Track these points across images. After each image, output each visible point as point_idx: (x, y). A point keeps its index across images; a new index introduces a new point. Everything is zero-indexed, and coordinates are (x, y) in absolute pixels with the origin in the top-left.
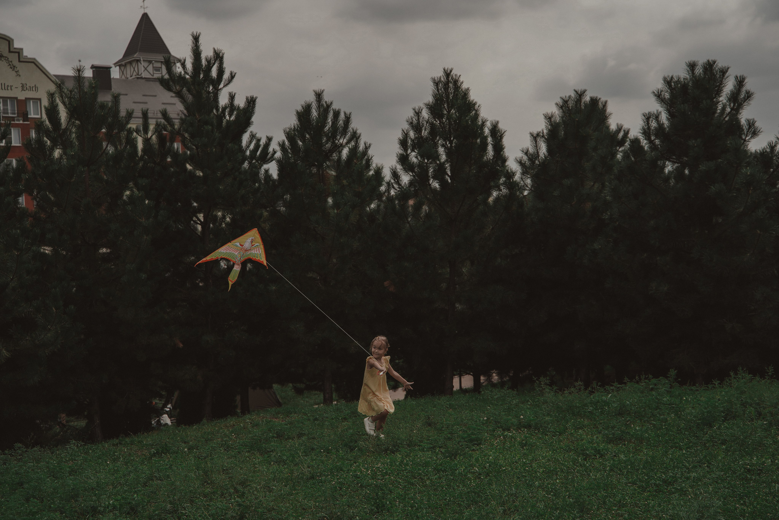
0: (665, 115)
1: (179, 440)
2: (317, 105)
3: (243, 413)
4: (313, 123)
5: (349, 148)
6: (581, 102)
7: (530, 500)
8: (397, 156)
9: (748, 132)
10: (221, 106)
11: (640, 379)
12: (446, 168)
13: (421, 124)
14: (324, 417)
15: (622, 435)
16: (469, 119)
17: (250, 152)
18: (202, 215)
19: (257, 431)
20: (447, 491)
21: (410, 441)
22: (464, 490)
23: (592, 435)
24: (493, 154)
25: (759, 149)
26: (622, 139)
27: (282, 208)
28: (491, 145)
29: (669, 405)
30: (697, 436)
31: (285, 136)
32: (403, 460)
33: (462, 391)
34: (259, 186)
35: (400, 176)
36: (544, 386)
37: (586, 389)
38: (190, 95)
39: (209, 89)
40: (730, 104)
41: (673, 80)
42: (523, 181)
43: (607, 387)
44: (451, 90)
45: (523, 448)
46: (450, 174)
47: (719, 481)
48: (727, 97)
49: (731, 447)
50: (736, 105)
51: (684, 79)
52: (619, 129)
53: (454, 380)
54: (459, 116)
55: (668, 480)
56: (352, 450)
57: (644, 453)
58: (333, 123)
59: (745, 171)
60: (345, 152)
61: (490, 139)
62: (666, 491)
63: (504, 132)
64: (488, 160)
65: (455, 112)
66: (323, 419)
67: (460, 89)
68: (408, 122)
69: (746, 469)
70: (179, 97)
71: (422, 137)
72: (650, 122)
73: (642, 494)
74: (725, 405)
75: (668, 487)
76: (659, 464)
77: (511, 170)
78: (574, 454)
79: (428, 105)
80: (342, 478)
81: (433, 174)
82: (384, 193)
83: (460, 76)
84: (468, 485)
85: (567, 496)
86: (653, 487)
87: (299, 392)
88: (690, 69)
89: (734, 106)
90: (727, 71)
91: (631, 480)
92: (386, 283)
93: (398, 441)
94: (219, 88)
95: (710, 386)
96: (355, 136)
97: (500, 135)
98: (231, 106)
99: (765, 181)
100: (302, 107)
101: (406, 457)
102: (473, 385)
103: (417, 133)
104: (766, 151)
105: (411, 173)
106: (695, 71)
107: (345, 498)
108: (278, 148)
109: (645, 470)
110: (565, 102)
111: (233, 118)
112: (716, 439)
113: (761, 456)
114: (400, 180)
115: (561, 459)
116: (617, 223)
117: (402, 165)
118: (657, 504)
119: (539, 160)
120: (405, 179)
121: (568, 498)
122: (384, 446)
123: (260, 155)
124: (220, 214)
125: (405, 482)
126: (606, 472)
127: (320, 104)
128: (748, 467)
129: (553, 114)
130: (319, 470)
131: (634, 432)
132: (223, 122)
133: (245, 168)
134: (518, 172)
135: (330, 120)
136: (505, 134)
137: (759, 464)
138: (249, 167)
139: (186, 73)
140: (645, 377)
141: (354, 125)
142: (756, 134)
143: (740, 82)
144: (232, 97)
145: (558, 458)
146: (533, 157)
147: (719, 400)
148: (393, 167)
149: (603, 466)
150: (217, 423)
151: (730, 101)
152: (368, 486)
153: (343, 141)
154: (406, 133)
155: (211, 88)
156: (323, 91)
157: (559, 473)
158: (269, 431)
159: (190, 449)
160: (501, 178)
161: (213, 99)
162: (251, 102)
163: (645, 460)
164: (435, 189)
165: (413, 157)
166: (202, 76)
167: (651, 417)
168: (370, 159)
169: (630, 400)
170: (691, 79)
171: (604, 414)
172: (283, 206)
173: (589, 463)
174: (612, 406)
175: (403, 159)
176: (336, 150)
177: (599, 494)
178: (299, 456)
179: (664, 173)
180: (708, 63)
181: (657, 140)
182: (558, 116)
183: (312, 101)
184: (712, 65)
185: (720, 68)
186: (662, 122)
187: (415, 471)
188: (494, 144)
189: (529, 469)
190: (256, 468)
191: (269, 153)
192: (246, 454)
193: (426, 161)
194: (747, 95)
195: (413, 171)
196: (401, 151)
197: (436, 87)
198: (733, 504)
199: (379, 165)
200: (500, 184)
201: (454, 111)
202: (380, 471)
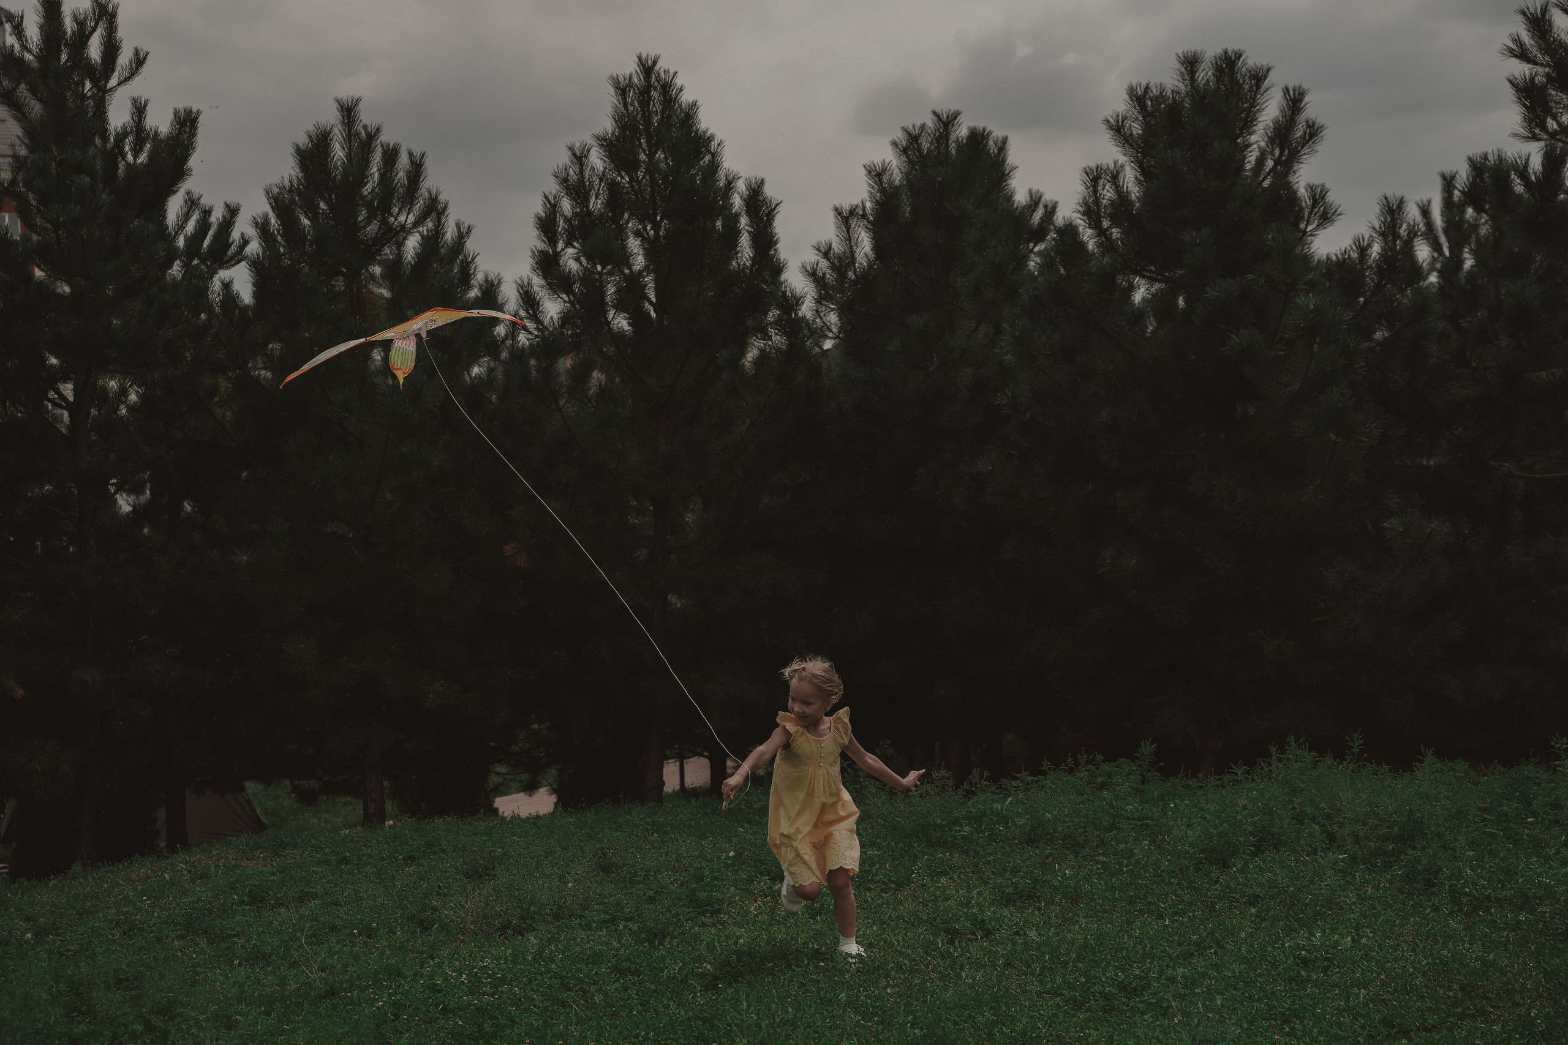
0: (1133, 172)
1: (13, 913)
2: (343, 133)
3: (172, 848)
4: (336, 175)
5: (421, 235)
6: (947, 138)
7: (827, 1033)
8: (533, 256)
9: (1310, 213)
10: (112, 131)
11: (1077, 764)
12: (646, 285)
13: (588, 183)
14: (362, 855)
15: (1034, 888)
16: (697, 174)
17: (187, 239)
18: (70, 386)
19: (204, 889)
20: (640, 1017)
21: (560, 908)
22: (679, 1013)
23: (968, 887)
24: (751, 255)
25: (1333, 251)
26: (1040, 225)
27: (263, 372)
28: (746, 234)
29: (1138, 820)
30: (1195, 889)
31: (270, 204)
32: (544, 951)
33: (685, 793)
34: (209, 319)
35: (539, 303)
36: (864, 781)
37: (957, 787)
38: (36, 102)
39: (83, 90)
40: (1273, 150)
41: (1150, 93)
42: (821, 318)
43: (1005, 782)
44: (656, 106)
45: (814, 919)
46: (654, 300)
47: (1241, 985)
48: (1267, 134)
49: (1267, 911)
50: (1287, 152)
51: (1173, 91)
52: (1035, 200)
53: (665, 770)
54: (673, 165)
55: (1131, 983)
56: (425, 928)
57: (1080, 926)
58: (383, 176)
59: (1303, 301)
60: (412, 243)
61: (744, 221)
62: (1125, 1008)
63: (777, 205)
64: (742, 267)
65: (664, 158)
66: (359, 859)
67: (677, 105)
68: (557, 177)
69: (1298, 958)
70: (9, 106)
71: (589, 213)
72: (1100, 188)
73: (1073, 1016)
74: (1256, 818)
75: (1130, 1000)
76: (1111, 949)
77: (792, 291)
78: (926, 930)
79: (605, 139)
80: (400, 993)
81: (616, 299)
82: (503, 341)
83: (675, 73)
84: (689, 1004)
85: (909, 1022)
86: (1098, 1000)
87: (307, 798)
88: (1186, 69)
89: (1281, 154)
90: (1266, 77)
91: (1049, 985)
92: (508, 549)
93: (532, 908)
94: (108, 88)
95: (1226, 778)
96: (435, 209)
97: (767, 211)
98: (139, 131)
99: (1347, 325)
100: (310, 137)
101: (548, 942)
102: (709, 779)
103: (579, 204)
104: (1349, 257)
105: (564, 296)
106: (1197, 74)
107: (407, 1038)
108: (251, 232)
109: (1082, 962)
110: (912, 138)
111: (142, 158)
112: (1236, 893)
113: (1332, 929)
114: (540, 312)
115: (899, 942)
116: (1028, 416)
117: (545, 278)
118: (1104, 1037)
119: (855, 269)
120: (552, 308)
121: (911, 1027)
122: (500, 920)
123: (208, 246)
124: (112, 383)
125: (546, 999)
126: (996, 969)
127: (352, 132)
128: (1303, 953)
129: (886, 165)
130: (347, 977)
131: (1060, 882)
132: (118, 169)
133: (175, 278)
134: (808, 296)
135: (375, 170)
136: (780, 209)
137: (1327, 946)
138: (183, 276)
139: (25, 48)
140: (1088, 758)
141: (430, 182)
142: (1329, 219)
143: (1295, 101)
144: (139, 109)
145: (891, 941)
146: (842, 263)
147: (1245, 808)
148: (523, 281)
149: (990, 957)
150: (107, 872)
151: (1272, 145)
152: (461, 1010)
153: (406, 218)
154: (553, 202)
155: (88, 85)
156: (358, 101)
157: (893, 973)
158: (231, 888)
159: (40, 934)
160: (770, 310)
161: (94, 113)
162: (187, 122)
163: (1083, 941)
164: (621, 334)
165: (570, 260)
166: (64, 57)
167: (1098, 846)
168: (470, 262)
169: (1055, 809)
170: (1188, 92)
171: (996, 843)
172: (265, 368)
173: (959, 950)
174: (1013, 822)
175: (547, 264)
176: (391, 239)
177: (979, 1018)
178: (301, 946)
179: (1132, 304)
180: (1226, 56)
181: (1114, 230)
182: (896, 171)
183: (333, 123)
184: (1235, 61)
185: (1250, 69)
186: (1125, 189)
187: (570, 975)
188: (753, 233)
189: (826, 965)
190: (196, 973)
191: (233, 243)
192: (176, 943)
193: (599, 268)
194: (1308, 131)
195: (569, 291)
196: (543, 245)
197: (620, 98)
198: (1269, 1034)
199: (492, 277)
200: (767, 325)
201: (662, 156)
202: (489, 976)
